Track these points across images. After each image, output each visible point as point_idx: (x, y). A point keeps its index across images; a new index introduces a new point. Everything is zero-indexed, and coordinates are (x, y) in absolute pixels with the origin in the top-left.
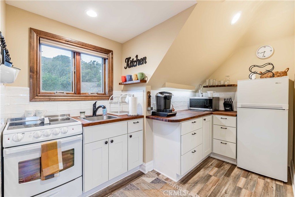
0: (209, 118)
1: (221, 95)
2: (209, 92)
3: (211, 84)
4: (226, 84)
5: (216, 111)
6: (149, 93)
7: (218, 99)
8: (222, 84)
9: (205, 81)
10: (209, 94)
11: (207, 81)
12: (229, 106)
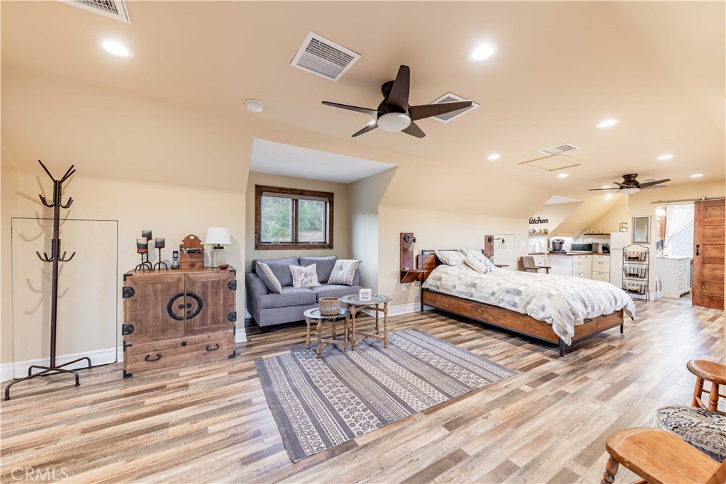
0: (590, 256)
1: (601, 241)
2: (589, 239)
3: (591, 233)
4: (605, 233)
5: (596, 253)
7: (597, 244)
8: (601, 232)
9: (585, 230)
10: (589, 240)
11: (588, 230)
12: (606, 249)
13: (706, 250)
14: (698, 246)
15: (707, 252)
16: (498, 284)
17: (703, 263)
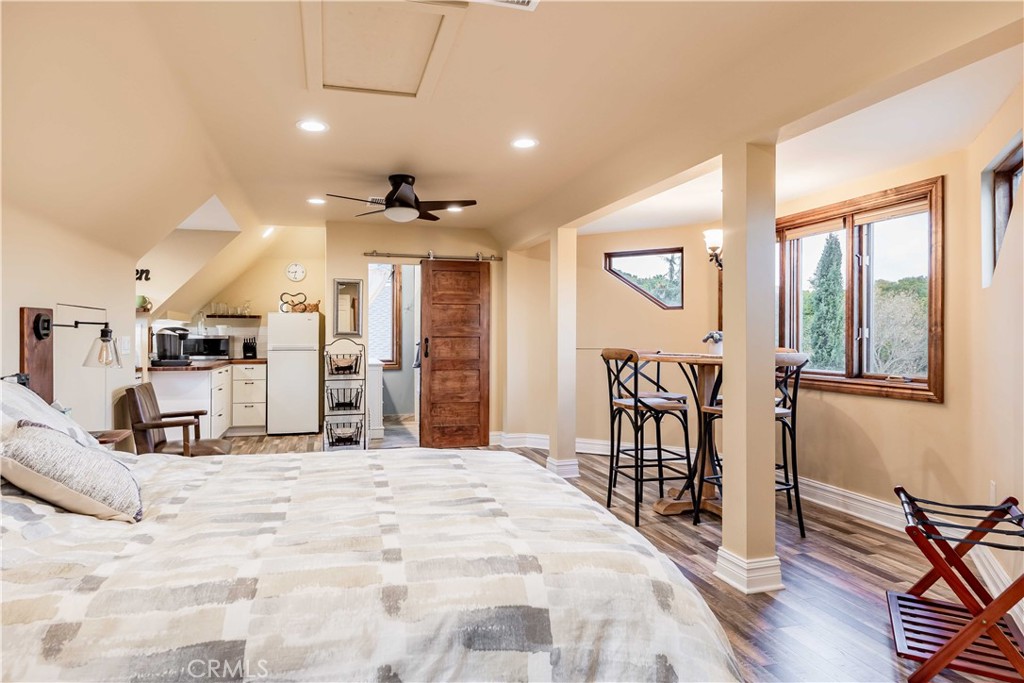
1: (239, 332)
3: (221, 313)
4: (246, 313)
5: (231, 359)
6: (150, 329)
7: (231, 339)
9: (208, 305)
11: (212, 306)
12: (250, 350)
13: (436, 346)
14: (427, 340)
15: (437, 351)
16: (392, 600)
17: (433, 370)
